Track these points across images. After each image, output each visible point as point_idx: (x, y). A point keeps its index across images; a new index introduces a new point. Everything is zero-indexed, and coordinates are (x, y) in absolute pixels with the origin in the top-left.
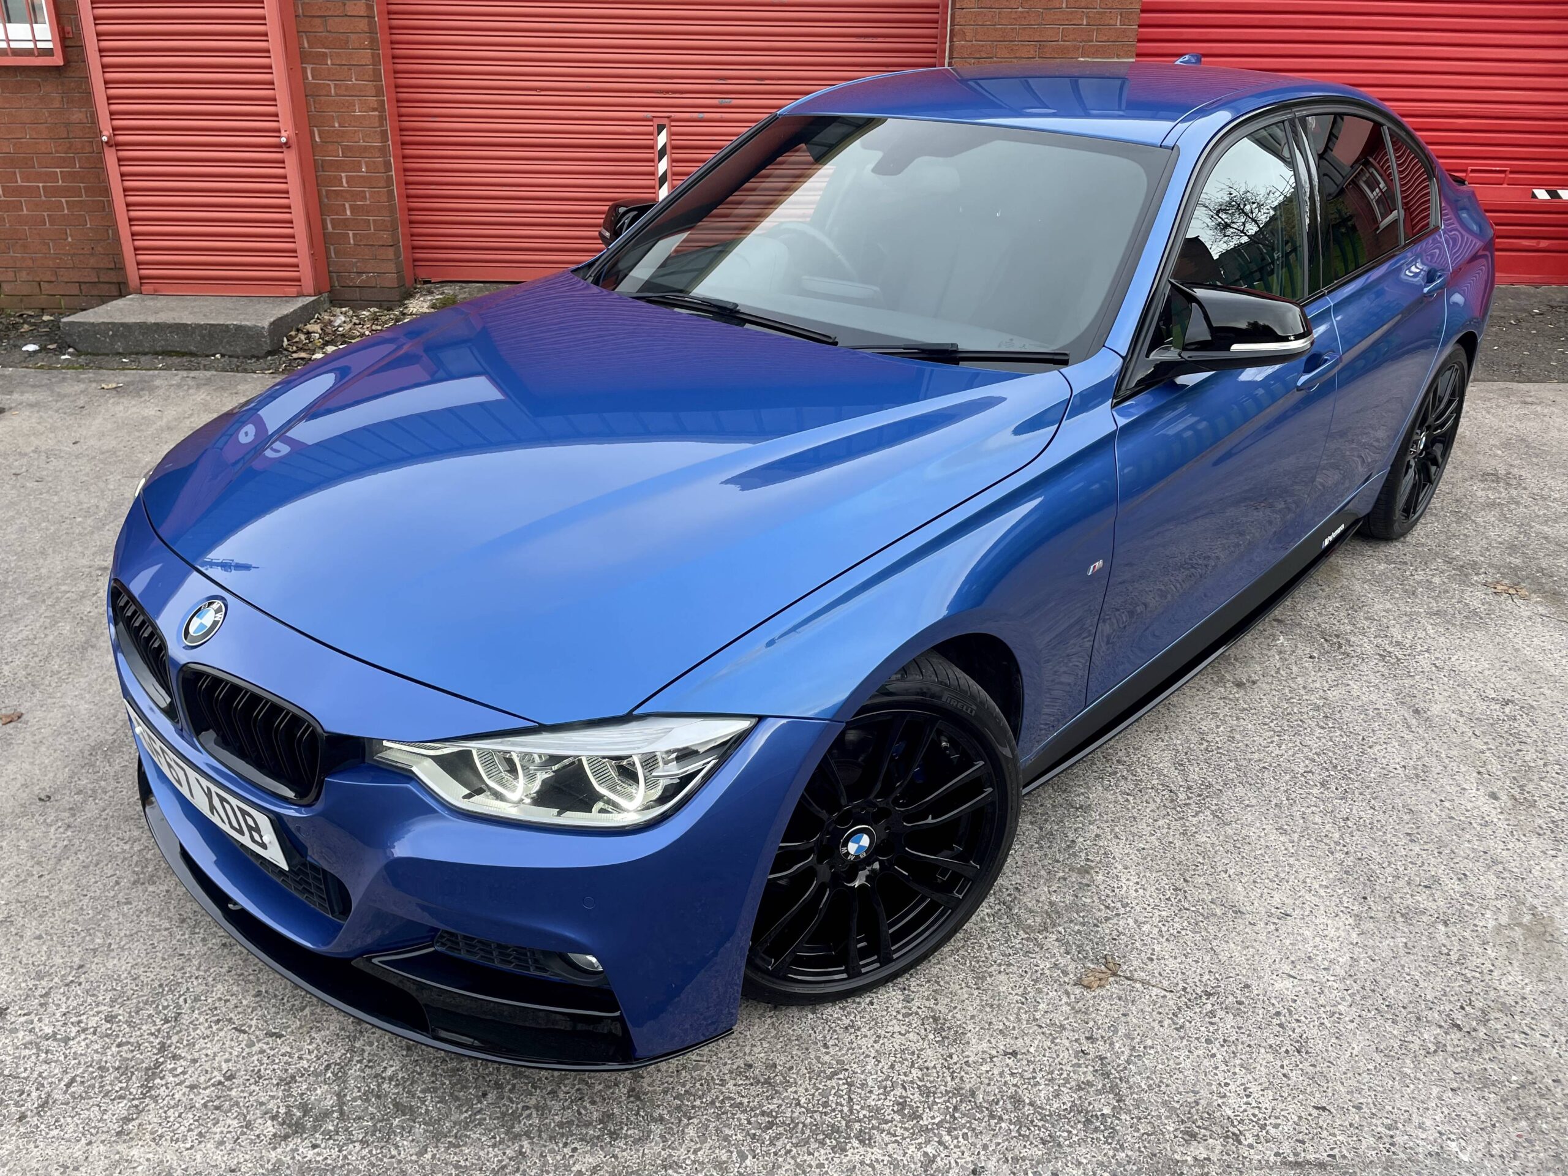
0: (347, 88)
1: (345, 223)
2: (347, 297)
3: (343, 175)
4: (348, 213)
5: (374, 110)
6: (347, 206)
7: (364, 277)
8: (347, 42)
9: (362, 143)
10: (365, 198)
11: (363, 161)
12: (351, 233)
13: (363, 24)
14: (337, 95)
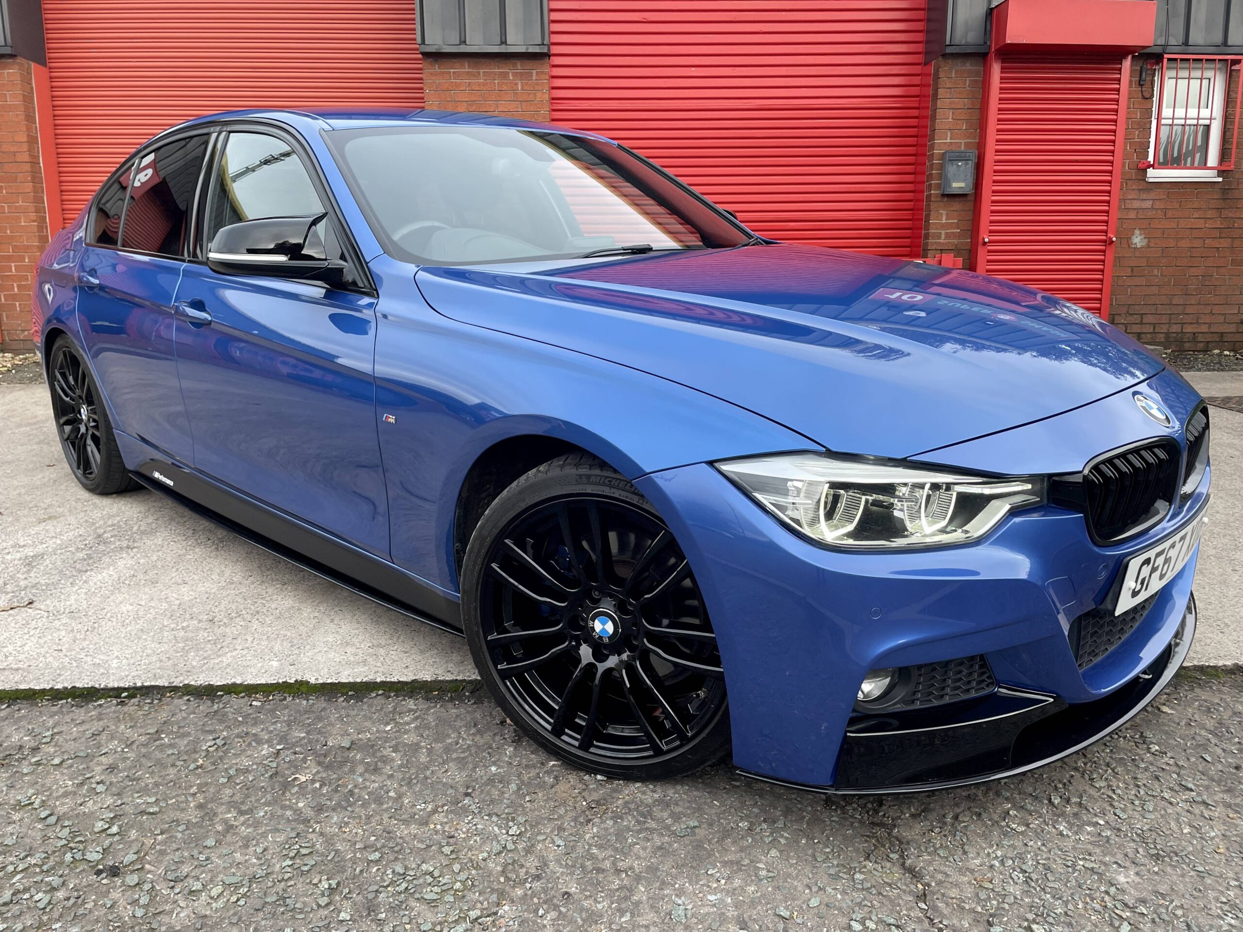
0: (16, 207)
1: (14, 297)
2: (14, 347)
3: (13, 264)
4: (16, 289)
5: (34, 221)
6: (15, 285)
7: (26, 333)
8: (16, 178)
9: (25, 243)
10: (27, 279)
11: (26, 255)
12: (17, 304)
13: (27, 167)
14: (9, 212)
